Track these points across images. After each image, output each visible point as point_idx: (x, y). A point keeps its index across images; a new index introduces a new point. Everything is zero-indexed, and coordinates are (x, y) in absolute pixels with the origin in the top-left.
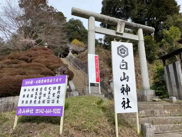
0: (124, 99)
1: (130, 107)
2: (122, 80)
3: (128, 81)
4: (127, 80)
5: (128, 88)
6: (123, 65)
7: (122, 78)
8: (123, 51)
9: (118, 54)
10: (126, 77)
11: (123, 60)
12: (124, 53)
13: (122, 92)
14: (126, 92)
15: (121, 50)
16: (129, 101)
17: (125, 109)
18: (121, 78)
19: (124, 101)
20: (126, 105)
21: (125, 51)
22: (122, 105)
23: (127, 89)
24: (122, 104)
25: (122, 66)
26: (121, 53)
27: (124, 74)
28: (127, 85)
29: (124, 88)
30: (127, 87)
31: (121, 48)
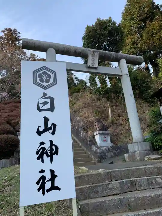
0: (42, 171)
1: (58, 189)
2: (39, 133)
3: (53, 133)
4: (51, 131)
5: (54, 147)
6: (45, 103)
7: (41, 130)
8: (45, 77)
9: (35, 82)
10: (49, 126)
11: (45, 94)
12: (47, 81)
13: (38, 159)
14: (48, 156)
15: (40, 76)
16: (56, 176)
17: (43, 193)
18: (38, 129)
19: (43, 178)
20: (48, 185)
21: (49, 76)
22: (38, 186)
23: (51, 150)
24: (38, 183)
25: (41, 106)
26: (42, 81)
27: (46, 120)
28: (51, 142)
29: (43, 149)
30: (51, 147)
31: (41, 72)
